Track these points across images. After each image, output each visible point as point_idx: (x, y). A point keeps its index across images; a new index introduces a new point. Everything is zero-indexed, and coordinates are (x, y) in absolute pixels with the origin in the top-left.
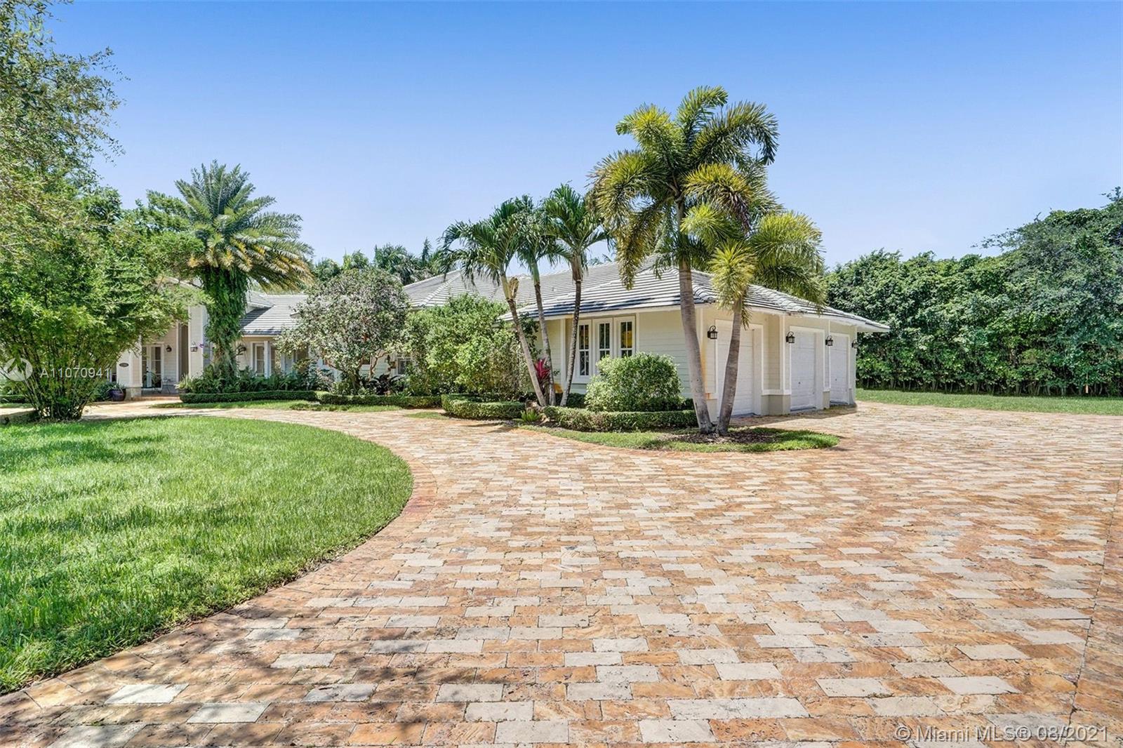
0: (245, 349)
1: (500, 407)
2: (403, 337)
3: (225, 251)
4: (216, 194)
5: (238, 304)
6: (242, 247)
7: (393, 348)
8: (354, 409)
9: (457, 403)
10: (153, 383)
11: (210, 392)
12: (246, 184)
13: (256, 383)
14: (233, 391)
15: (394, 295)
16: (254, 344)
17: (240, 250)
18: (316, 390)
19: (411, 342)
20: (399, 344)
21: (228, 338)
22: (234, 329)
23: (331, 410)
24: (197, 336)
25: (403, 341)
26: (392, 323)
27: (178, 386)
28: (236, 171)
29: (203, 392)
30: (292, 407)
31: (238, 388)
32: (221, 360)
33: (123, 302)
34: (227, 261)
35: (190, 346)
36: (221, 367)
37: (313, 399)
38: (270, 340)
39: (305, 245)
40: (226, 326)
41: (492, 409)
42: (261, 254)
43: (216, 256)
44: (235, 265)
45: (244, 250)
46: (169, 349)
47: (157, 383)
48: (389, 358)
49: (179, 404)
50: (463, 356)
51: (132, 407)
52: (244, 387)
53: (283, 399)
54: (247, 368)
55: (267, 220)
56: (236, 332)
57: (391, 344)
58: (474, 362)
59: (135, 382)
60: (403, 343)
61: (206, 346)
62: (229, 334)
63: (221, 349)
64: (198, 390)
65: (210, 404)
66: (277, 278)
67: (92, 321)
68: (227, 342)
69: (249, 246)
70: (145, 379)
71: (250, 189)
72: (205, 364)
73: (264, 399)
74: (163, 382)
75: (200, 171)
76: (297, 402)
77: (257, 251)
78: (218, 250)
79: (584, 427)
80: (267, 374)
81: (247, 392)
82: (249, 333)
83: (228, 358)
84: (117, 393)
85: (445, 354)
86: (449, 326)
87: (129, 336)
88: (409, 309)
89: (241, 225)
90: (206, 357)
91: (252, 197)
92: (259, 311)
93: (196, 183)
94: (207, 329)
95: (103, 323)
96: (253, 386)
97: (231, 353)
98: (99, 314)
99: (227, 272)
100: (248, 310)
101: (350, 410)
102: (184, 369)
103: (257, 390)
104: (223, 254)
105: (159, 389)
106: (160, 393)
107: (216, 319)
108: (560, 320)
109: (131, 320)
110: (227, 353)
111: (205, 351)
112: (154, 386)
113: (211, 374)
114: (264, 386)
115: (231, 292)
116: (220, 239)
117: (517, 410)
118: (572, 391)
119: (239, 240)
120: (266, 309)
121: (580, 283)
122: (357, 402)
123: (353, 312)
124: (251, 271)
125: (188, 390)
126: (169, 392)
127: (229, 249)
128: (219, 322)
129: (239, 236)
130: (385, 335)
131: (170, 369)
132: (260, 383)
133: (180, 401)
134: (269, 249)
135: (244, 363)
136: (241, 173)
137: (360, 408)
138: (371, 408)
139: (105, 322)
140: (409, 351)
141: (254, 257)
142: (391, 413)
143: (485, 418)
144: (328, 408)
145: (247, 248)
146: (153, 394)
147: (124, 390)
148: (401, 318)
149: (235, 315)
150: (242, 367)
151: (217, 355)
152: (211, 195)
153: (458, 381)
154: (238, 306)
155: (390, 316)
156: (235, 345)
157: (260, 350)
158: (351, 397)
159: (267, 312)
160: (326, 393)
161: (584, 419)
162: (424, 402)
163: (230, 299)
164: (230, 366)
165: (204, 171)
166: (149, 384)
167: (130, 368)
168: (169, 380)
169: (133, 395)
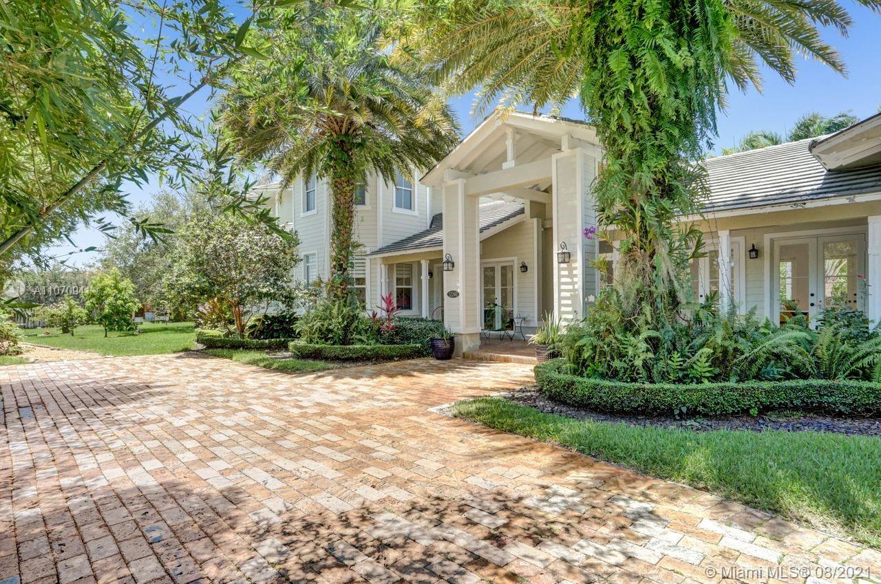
10: (503, 321)
11: (614, 374)
27: (535, 338)
35: (556, 250)
46: (524, 268)
47: (509, 323)
59: (470, 322)
84: (441, 344)
102: (546, 304)
105: (511, 333)
131: (524, 303)
147: (454, 338)
166: (499, 324)
167: (461, 298)
168: (524, 319)
169: (465, 348)
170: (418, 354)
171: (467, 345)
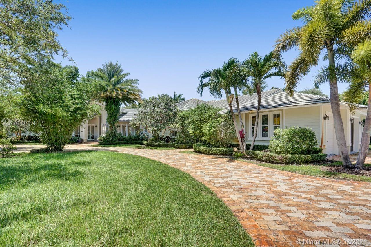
0: (119, 126)
1: (223, 150)
2: (176, 121)
3: (113, 91)
4: (110, 72)
5: (117, 110)
6: (119, 90)
7: (173, 126)
8: (158, 148)
9: (202, 148)
10: (91, 137)
11: (108, 141)
12: (121, 68)
13: (123, 138)
14: (115, 141)
15: (172, 106)
16: (122, 125)
17: (118, 91)
18: (143, 141)
19: (179, 123)
20: (175, 124)
21: (114, 122)
22: (116, 119)
23: (151, 149)
24: (104, 122)
25: (176, 123)
26: (171, 116)
27: (98, 139)
28: (116, 64)
29: (106, 141)
30: (136, 147)
31: (117, 140)
32: (111, 130)
33: (76, 107)
34: (114, 94)
35: (102, 125)
36: (112, 132)
37: (142, 144)
38: (128, 123)
39: (140, 90)
40: (113, 118)
41: (220, 151)
42: (125, 92)
43: (110, 93)
44: (116, 96)
45: (120, 91)
46: (96, 126)
47: (93, 138)
48: (170, 129)
49: (98, 145)
50: (206, 128)
51: (83, 146)
52: (119, 139)
53: (132, 144)
54: (120, 133)
55: (127, 81)
56: (116, 120)
57: (172, 124)
58: (211, 131)
59: (85, 137)
60: (176, 124)
61: (107, 126)
62: (114, 121)
63: (112, 126)
64: (104, 140)
65: (108, 145)
66: (131, 101)
67: (65, 114)
68: (114, 124)
69: (121, 89)
70: (88, 136)
71: (122, 71)
72: (107, 131)
73: (125, 144)
74: (94, 137)
75: (105, 65)
76: (138, 145)
77: (124, 91)
78: (111, 91)
79: (272, 161)
80: (127, 135)
81: (120, 141)
82: (121, 121)
83: (114, 129)
84: (80, 141)
85: (197, 128)
86: (199, 116)
87: (79, 120)
88: (178, 111)
89: (118, 82)
90: (107, 129)
91: (122, 73)
92: (124, 114)
93: (104, 69)
94: (107, 119)
95: (69, 115)
96: (122, 139)
97: (115, 127)
98: (68, 112)
99: (114, 99)
100: (120, 113)
101: (157, 149)
102: (100, 133)
103: (123, 140)
104: (113, 92)
105: (93, 140)
106: (93, 141)
107: (110, 116)
108: (243, 114)
109: (79, 114)
110: (114, 127)
111: (107, 127)
112: (91, 139)
113: (108, 135)
114: (126, 139)
115: (115, 106)
116: (112, 87)
117: (231, 152)
118: (256, 144)
119: (118, 87)
120: (126, 113)
121: (260, 96)
122: (159, 146)
123: (158, 112)
124: (122, 98)
125: (101, 140)
126: (96, 141)
127: (114, 90)
128: (111, 117)
129: (118, 86)
130: (169, 121)
131: (96, 133)
132: (124, 138)
133: (98, 144)
134: (128, 90)
135: (119, 131)
136: (119, 65)
137: (161, 148)
138: (165, 148)
139: (69, 114)
140: (178, 127)
141: (123, 93)
142: (173, 151)
143: (216, 154)
144: (149, 148)
145: (120, 90)
146: (91, 141)
147: (82, 140)
148: (175, 115)
149: (116, 114)
150: (118, 133)
151: (110, 128)
152: (109, 73)
153: (203, 139)
154: (117, 111)
155: (171, 113)
156: (116, 125)
157: (124, 127)
158: (157, 144)
159: (127, 114)
160: (147, 142)
161: (273, 158)
162: (184, 146)
163: (115, 109)
164: (114, 132)
165: (106, 64)
166: (90, 138)
167: (84, 132)
168: (96, 137)
169: (84, 142)
170: (75, 143)
171: (85, 141)
